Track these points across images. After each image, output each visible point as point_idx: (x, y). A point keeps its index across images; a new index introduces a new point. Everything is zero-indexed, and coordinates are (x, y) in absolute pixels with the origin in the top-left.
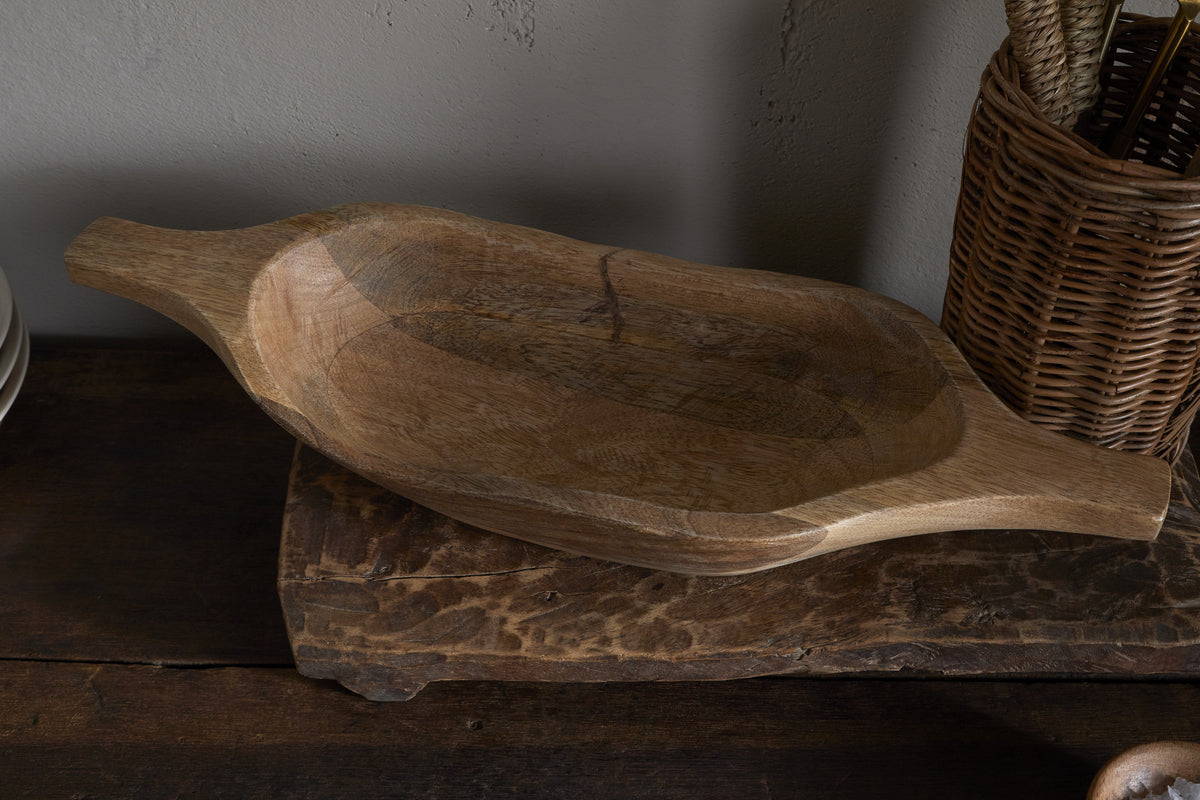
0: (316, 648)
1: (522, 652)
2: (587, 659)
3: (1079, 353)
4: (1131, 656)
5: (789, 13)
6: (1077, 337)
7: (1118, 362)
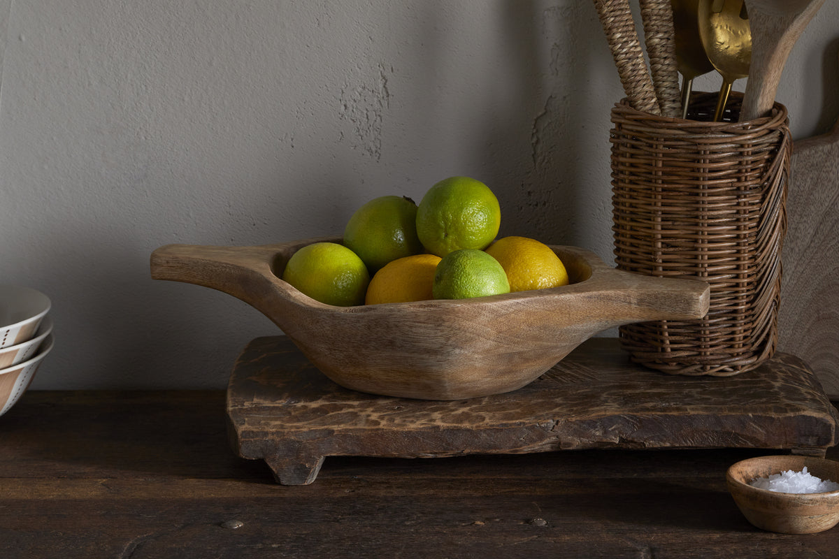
0: (253, 432)
1: (381, 426)
2: (421, 429)
3: (680, 249)
4: (761, 426)
5: (535, 131)
6: (677, 238)
7: (702, 249)
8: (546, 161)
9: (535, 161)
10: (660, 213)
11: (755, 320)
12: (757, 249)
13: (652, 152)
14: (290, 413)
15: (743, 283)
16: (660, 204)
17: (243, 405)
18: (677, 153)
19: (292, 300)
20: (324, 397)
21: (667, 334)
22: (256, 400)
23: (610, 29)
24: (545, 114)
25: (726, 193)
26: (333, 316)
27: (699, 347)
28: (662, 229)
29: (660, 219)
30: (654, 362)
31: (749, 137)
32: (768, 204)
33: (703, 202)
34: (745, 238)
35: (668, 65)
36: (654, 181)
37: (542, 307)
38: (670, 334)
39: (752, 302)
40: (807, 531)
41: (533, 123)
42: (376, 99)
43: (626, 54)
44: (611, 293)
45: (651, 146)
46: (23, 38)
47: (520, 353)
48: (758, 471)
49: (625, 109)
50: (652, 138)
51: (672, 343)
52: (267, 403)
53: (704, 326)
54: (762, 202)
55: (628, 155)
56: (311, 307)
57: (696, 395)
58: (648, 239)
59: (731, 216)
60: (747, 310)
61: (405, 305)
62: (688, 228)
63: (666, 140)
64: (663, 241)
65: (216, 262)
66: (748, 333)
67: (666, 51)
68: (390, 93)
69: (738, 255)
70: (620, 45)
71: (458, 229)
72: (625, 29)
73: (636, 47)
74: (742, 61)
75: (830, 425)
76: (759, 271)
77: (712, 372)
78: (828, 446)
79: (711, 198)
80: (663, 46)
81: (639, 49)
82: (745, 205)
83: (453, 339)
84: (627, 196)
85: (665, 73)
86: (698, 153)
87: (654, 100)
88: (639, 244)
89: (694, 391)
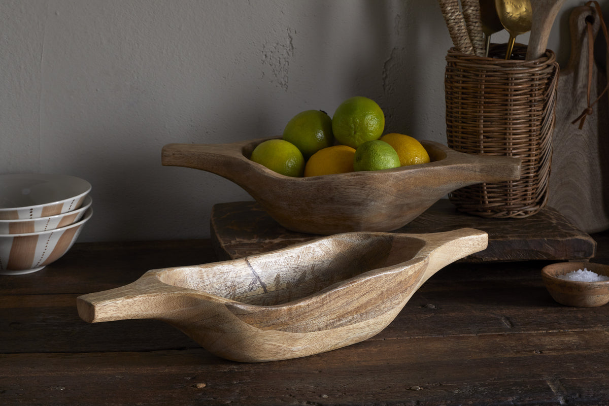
3: (495, 139)
4: (551, 246)
5: (384, 70)
6: (493, 132)
7: (509, 139)
8: (391, 89)
9: (384, 89)
10: (482, 117)
11: (538, 183)
12: (540, 139)
13: (478, 79)
14: (262, 246)
15: (533, 160)
16: (482, 112)
17: (231, 243)
18: (495, 80)
19: (266, 175)
20: (280, 236)
21: (486, 192)
22: (238, 240)
23: (444, 4)
24: (391, 58)
25: (524, 104)
26: (294, 183)
27: (506, 200)
28: (484, 127)
29: (482, 121)
30: (477, 211)
31: (537, 69)
32: (547, 112)
33: (510, 110)
34: (534, 132)
35: (478, 26)
36: (479, 97)
37: (424, 175)
38: (488, 193)
39: (537, 171)
40: (595, 305)
41: (384, 65)
42: (285, 51)
43: (454, 20)
44: (464, 165)
45: (477, 75)
46: (58, 14)
47: (407, 204)
48: (557, 272)
49: (456, 53)
50: (478, 71)
51: (489, 198)
52: (246, 241)
53: (510, 187)
54: (543, 109)
55: (461, 82)
56: (280, 178)
57: (509, 229)
58: (475, 134)
59: (526, 118)
60: (534, 176)
61: (342, 175)
62: (500, 126)
63: (487, 72)
64: (484, 134)
65: (207, 153)
66: (534, 191)
67: (476, 18)
68: (294, 47)
69: (530, 142)
70: (450, 14)
71: (363, 129)
72: (453, 4)
73: (459, 15)
74: (521, 24)
75: (592, 244)
76: (541, 153)
77: (512, 215)
78: (591, 257)
79: (515, 107)
80: (474, 15)
81: (461, 17)
82: (534, 111)
83: (371, 195)
84: (460, 107)
85: (476, 32)
86: (508, 79)
87: (471, 48)
88: (467, 137)
89: (507, 227)
